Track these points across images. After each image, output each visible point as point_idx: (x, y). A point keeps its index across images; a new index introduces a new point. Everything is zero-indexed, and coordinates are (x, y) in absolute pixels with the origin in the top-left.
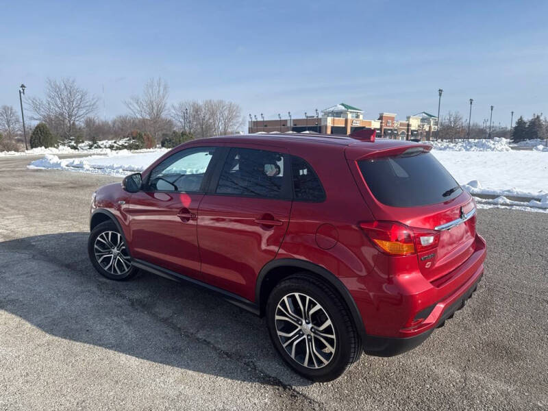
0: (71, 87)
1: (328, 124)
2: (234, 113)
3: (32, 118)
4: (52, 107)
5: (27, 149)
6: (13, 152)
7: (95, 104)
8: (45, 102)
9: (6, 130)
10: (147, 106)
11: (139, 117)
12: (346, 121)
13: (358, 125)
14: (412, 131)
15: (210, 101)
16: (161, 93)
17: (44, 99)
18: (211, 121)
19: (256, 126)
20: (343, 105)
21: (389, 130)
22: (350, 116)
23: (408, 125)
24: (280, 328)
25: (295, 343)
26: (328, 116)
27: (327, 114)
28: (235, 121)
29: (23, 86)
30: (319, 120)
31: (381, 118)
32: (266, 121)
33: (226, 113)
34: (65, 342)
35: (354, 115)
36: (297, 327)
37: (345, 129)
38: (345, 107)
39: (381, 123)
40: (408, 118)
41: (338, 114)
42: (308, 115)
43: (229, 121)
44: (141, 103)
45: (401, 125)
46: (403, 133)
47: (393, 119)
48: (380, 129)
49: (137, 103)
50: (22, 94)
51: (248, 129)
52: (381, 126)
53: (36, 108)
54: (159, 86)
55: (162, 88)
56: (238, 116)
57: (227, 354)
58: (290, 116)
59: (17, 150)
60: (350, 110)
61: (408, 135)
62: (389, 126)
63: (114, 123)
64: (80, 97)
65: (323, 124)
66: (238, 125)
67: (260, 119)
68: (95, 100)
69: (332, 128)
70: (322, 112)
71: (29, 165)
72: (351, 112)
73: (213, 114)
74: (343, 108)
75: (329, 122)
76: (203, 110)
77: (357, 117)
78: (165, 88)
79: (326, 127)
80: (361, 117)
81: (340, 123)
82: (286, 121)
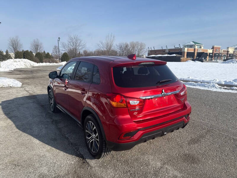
0: (76, 38)
1: (185, 51)
2: (143, 47)
3: (62, 50)
4: (69, 46)
5: (60, 62)
6: (55, 63)
7: (85, 44)
8: (67, 44)
9: (56, 55)
10: (105, 45)
11: (102, 49)
12: (195, 50)
13: (201, 51)
14: (230, 54)
15: (133, 42)
16: (112, 39)
17: (67, 43)
18: (132, 51)
19: (151, 52)
20: (193, 42)
21: (217, 54)
22: (196, 47)
23: (228, 51)
24: (87, 135)
25: (91, 141)
26: (186, 47)
27: (185, 46)
28: (143, 50)
29: (59, 38)
30: (181, 49)
31: (213, 48)
32: (156, 50)
33: (139, 47)
34: (21, 132)
35: (199, 47)
36: (91, 135)
37: (194, 53)
38: (194, 43)
39: (213, 50)
40: (228, 48)
41: (191, 46)
42: (176, 47)
43: (140, 51)
44: (103, 44)
45: (224, 51)
46: (225, 55)
47: (219, 48)
48: (212, 53)
49: (102, 44)
50: (59, 41)
51: (147, 54)
52: (213, 52)
53: (64, 47)
54: (111, 36)
55: (112, 37)
56: (144, 48)
57: (72, 144)
58: (167, 48)
59: (56, 62)
60: (196, 44)
61: (227, 56)
62: (217, 52)
63: (95, 52)
64: (80, 42)
65: (183, 51)
66: (144, 52)
67: (153, 49)
68: (85, 43)
69: (187, 53)
70: (183, 45)
71: (58, 68)
72: (197, 45)
73: (133, 47)
74: (193, 43)
75: (186, 50)
76: (129, 46)
77: (201, 47)
78: (114, 37)
79: (184, 52)
80: (202, 48)
81: (191, 50)
82: (165, 50)
